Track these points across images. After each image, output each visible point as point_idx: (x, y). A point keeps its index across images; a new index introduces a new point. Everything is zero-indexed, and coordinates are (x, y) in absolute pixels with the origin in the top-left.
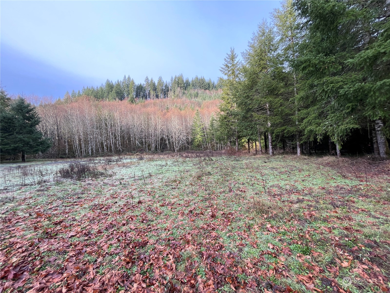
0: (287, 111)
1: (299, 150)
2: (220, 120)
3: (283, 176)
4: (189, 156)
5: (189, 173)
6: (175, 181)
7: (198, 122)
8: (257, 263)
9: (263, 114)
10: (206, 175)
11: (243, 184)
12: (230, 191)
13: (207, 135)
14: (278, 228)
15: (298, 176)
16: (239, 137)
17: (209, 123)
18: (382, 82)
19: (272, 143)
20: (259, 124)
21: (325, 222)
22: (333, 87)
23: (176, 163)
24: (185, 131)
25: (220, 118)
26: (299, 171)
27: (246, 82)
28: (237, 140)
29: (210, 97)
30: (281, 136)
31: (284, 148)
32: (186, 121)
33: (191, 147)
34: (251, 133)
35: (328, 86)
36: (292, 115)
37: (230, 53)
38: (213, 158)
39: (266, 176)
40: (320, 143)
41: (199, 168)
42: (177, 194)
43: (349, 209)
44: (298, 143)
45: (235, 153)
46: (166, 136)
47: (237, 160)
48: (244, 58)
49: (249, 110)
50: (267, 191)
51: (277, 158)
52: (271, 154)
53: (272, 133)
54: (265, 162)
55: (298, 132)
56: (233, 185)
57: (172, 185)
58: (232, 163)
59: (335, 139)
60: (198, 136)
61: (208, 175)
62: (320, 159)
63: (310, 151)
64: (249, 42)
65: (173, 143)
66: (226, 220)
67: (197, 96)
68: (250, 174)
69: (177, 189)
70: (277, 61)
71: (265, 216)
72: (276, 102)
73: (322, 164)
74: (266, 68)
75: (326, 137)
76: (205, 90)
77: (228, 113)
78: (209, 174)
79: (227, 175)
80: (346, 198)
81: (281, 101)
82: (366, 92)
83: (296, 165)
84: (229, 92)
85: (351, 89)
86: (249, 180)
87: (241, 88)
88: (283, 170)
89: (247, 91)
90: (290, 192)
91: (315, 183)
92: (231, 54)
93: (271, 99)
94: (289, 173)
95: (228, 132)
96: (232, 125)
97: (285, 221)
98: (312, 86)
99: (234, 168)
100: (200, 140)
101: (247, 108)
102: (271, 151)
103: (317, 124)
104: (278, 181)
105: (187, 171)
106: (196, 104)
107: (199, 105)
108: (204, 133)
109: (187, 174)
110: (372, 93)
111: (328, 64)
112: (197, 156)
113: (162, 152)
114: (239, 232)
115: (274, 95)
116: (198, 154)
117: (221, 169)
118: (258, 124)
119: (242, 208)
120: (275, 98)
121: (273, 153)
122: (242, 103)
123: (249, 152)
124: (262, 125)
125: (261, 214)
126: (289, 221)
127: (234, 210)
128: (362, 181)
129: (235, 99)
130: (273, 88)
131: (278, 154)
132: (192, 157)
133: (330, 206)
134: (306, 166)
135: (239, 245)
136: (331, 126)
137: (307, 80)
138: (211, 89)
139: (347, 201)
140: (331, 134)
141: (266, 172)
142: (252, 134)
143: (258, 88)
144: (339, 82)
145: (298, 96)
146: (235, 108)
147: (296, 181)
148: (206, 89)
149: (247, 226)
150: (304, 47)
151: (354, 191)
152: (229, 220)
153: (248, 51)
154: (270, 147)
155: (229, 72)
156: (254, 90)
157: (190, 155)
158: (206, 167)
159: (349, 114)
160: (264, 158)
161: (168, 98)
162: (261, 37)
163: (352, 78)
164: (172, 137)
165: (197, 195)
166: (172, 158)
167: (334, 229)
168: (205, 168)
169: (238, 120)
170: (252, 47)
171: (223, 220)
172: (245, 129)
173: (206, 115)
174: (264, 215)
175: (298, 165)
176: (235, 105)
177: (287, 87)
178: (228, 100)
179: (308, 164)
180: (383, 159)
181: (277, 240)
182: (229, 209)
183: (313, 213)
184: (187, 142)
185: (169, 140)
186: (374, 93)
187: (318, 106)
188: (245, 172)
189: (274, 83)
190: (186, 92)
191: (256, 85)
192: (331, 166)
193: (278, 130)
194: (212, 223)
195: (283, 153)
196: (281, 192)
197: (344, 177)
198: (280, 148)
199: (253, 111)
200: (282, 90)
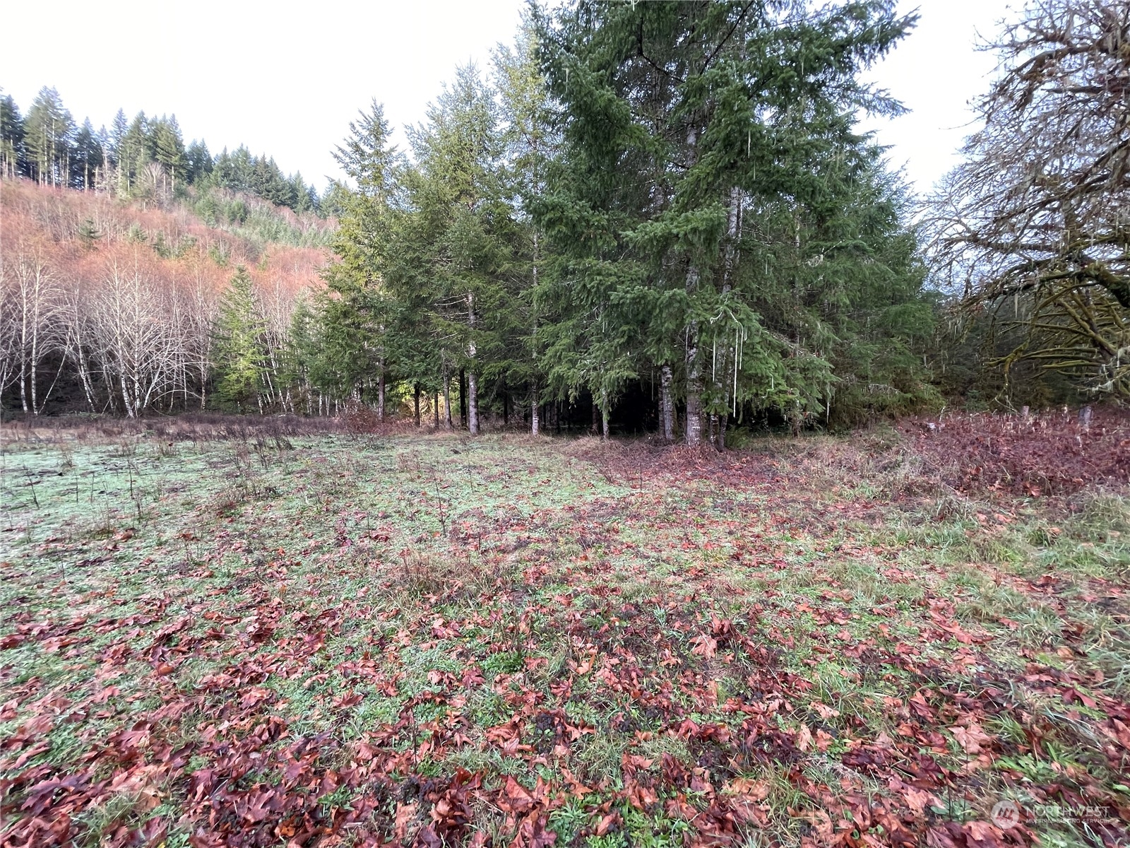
0: (514, 321)
1: (535, 420)
2: (326, 318)
3: (493, 487)
4: (194, 432)
5: (182, 497)
6: (106, 532)
7: (242, 311)
8: (389, 737)
9: (457, 319)
10: (258, 500)
11: (385, 517)
12: (342, 541)
13: (279, 361)
14: (461, 623)
15: (525, 484)
16: (389, 379)
17: (290, 323)
18: (671, 293)
19: (477, 402)
20: (446, 347)
21: (563, 583)
22: (600, 283)
23: (123, 462)
24: (180, 340)
25: (328, 311)
26: (531, 472)
27: (415, 218)
28: (380, 387)
29: (297, 236)
30: (498, 383)
31: (505, 416)
32: (186, 300)
33: (208, 401)
34: (423, 368)
35: (592, 280)
36: (525, 334)
37: (370, 113)
38: (292, 440)
39: (453, 489)
40: (573, 405)
41: (229, 475)
42: (106, 584)
43: (608, 547)
44: (534, 404)
45: (374, 425)
46: (76, 349)
47: (377, 448)
48: (413, 144)
49: (419, 303)
50: (450, 528)
51: (487, 440)
52: (473, 429)
53: (478, 375)
54: (456, 452)
55: (536, 377)
56: (351, 524)
57: (81, 551)
58: (358, 454)
59: (601, 399)
60: (242, 363)
61: (265, 498)
62: (574, 444)
63: (558, 424)
64: (429, 104)
65: (116, 380)
66: (307, 638)
67: (241, 216)
68: (412, 486)
69: (108, 565)
70: (496, 185)
71: (433, 600)
72: (490, 293)
73: (576, 455)
74: (471, 196)
75: (586, 395)
76: (277, 205)
77: (354, 300)
78: (272, 493)
79: (336, 492)
80: (607, 525)
81: (502, 293)
82: (649, 307)
83: (525, 458)
84: (359, 232)
85: (629, 296)
86: (403, 504)
87: (400, 230)
88: (496, 471)
89: (415, 245)
90: (501, 526)
91: (556, 498)
92: (372, 115)
93: (478, 283)
94: (506, 478)
95: (355, 359)
96: (365, 338)
97: (480, 600)
98: (565, 272)
99: (362, 470)
100: (248, 379)
101: (414, 296)
102: (473, 421)
103: (570, 361)
104: (481, 499)
105: (175, 490)
106: (235, 245)
107: (252, 252)
108: (267, 352)
109: (170, 501)
110: (658, 311)
111: (596, 230)
112: (231, 433)
113: (52, 413)
114: (348, 664)
115: (486, 273)
116: (236, 427)
117: (318, 475)
118: (443, 346)
119: (368, 590)
120: (489, 283)
121: (478, 427)
122: (401, 276)
123: (418, 424)
124: (455, 349)
125: (423, 594)
126: (490, 599)
127: (342, 598)
128: (634, 487)
129: (379, 260)
130: (486, 256)
131: (490, 432)
132: (208, 437)
133: (576, 547)
134: (546, 460)
135: (340, 705)
136: (595, 369)
137: (559, 255)
138: (300, 207)
139: (608, 531)
140: (593, 388)
141: (455, 477)
142: (425, 374)
143: (446, 244)
144: (611, 275)
145: (537, 289)
146: (379, 289)
147: (519, 497)
148: (283, 203)
149: (377, 638)
150: (554, 173)
151: (621, 509)
152: (318, 637)
153: (426, 128)
154: (472, 411)
155: (363, 169)
156: (436, 247)
157: (198, 428)
158: (263, 471)
159: (624, 347)
160: (456, 440)
161: (97, 193)
162: (461, 102)
163: (632, 272)
164: (111, 355)
165: (206, 574)
166: (106, 440)
167: (576, 595)
168: (256, 473)
169: (386, 327)
170: (438, 119)
171: (300, 639)
172: (408, 357)
173: (277, 293)
174: (431, 595)
175: (528, 456)
176: (378, 277)
177: (518, 260)
178: (357, 257)
179: (550, 454)
180: (668, 443)
181: (454, 656)
182: (325, 599)
183: (545, 567)
184: (190, 381)
185: (92, 365)
186: (661, 311)
187: (575, 321)
188: (395, 481)
189: (490, 241)
190: (192, 190)
191: (441, 234)
192: (591, 459)
193: (493, 367)
194: (252, 659)
195: (501, 429)
196: (484, 528)
197: (610, 480)
198: (498, 414)
199: (433, 308)
200: (506, 266)
